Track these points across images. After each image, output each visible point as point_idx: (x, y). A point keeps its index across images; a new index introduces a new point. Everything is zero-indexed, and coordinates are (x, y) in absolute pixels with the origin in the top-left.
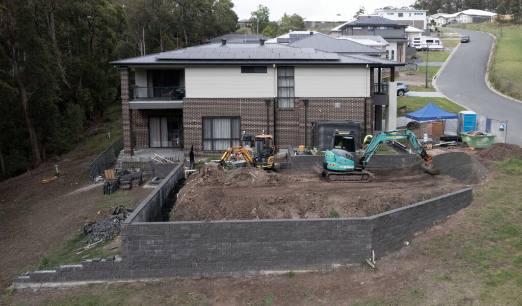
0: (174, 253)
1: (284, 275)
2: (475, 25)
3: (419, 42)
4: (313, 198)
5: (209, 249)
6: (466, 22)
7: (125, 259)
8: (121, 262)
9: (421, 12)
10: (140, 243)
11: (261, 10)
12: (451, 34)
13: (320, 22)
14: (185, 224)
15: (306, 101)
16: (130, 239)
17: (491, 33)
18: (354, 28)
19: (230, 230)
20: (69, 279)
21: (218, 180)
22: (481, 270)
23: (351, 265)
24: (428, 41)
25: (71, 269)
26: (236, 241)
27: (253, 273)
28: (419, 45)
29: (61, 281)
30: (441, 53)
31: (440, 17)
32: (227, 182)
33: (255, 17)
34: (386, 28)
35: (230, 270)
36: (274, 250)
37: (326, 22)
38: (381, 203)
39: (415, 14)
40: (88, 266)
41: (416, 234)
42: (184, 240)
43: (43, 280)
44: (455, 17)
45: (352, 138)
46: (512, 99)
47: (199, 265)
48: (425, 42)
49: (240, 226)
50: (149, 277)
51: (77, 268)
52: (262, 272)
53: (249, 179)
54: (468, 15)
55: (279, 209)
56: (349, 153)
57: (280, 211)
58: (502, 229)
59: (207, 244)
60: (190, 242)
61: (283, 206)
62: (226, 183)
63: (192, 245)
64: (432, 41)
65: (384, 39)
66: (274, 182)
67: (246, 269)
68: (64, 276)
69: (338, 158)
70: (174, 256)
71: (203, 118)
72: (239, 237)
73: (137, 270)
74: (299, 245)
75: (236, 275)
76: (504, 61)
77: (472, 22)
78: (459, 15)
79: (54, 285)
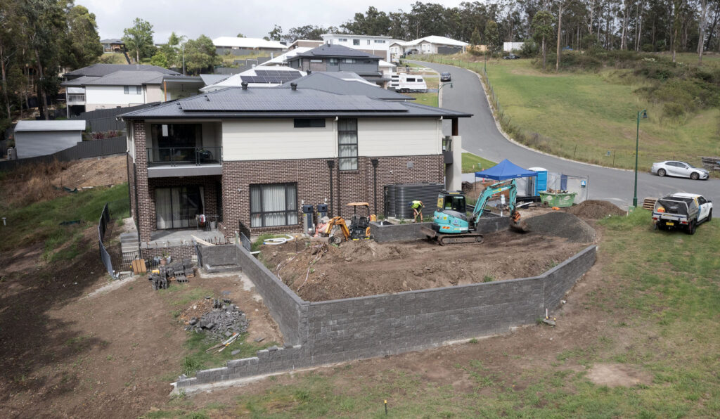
0: (358, 331)
1: (467, 343)
2: (444, 58)
3: (398, 81)
4: (460, 265)
5: (393, 324)
6: (431, 52)
7: (305, 345)
8: (302, 347)
9: (383, 40)
10: (322, 325)
11: (138, 26)
12: (424, 69)
13: (230, 47)
14: (369, 299)
15: (375, 161)
16: (311, 321)
17: (470, 69)
18: (312, 61)
19: (414, 300)
20: (244, 375)
21: (337, 256)
22: (647, 315)
23: (526, 326)
24: (409, 80)
25: (246, 362)
26: (419, 313)
27: (436, 345)
28: (398, 85)
29: (233, 378)
30: (426, 95)
31: (395, 44)
32: (347, 257)
33: (132, 37)
34: (354, 62)
35: (413, 345)
36: (456, 318)
37: (240, 48)
38: (522, 266)
39: (375, 41)
40: (264, 356)
41: (568, 293)
42: (368, 317)
43: (213, 380)
44: (414, 46)
45: (462, 198)
46: (541, 153)
47: (382, 343)
48: (405, 81)
49: (424, 296)
50: (331, 361)
51: (252, 361)
52: (444, 343)
53: (369, 253)
54: (433, 44)
55: (430, 279)
56: (462, 214)
57: (432, 282)
58: (643, 279)
59: (391, 319)
60: (374, 318)
61: (432, 276)
62: (347, 259)
63: (376, 321)
64: (413, 80)
65: (360, 76)
66: (396, 254)
67: (428, 341)
68: (237, 372)
69: (453, 221)
70: (357, 335)
71: (252, 187)
72: (422, 308)
73: (318, 356)
74: (479, 310)
75: (421, 348)
76: (507, 106)
77: (437, 53)
78: (420, 44)
79: (228, 383)
